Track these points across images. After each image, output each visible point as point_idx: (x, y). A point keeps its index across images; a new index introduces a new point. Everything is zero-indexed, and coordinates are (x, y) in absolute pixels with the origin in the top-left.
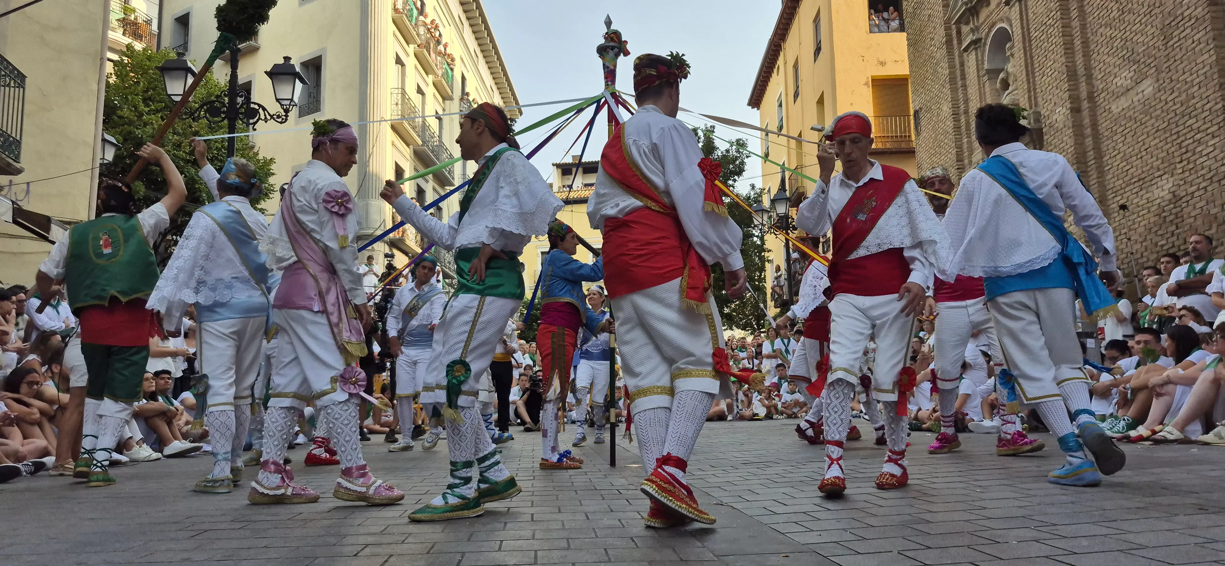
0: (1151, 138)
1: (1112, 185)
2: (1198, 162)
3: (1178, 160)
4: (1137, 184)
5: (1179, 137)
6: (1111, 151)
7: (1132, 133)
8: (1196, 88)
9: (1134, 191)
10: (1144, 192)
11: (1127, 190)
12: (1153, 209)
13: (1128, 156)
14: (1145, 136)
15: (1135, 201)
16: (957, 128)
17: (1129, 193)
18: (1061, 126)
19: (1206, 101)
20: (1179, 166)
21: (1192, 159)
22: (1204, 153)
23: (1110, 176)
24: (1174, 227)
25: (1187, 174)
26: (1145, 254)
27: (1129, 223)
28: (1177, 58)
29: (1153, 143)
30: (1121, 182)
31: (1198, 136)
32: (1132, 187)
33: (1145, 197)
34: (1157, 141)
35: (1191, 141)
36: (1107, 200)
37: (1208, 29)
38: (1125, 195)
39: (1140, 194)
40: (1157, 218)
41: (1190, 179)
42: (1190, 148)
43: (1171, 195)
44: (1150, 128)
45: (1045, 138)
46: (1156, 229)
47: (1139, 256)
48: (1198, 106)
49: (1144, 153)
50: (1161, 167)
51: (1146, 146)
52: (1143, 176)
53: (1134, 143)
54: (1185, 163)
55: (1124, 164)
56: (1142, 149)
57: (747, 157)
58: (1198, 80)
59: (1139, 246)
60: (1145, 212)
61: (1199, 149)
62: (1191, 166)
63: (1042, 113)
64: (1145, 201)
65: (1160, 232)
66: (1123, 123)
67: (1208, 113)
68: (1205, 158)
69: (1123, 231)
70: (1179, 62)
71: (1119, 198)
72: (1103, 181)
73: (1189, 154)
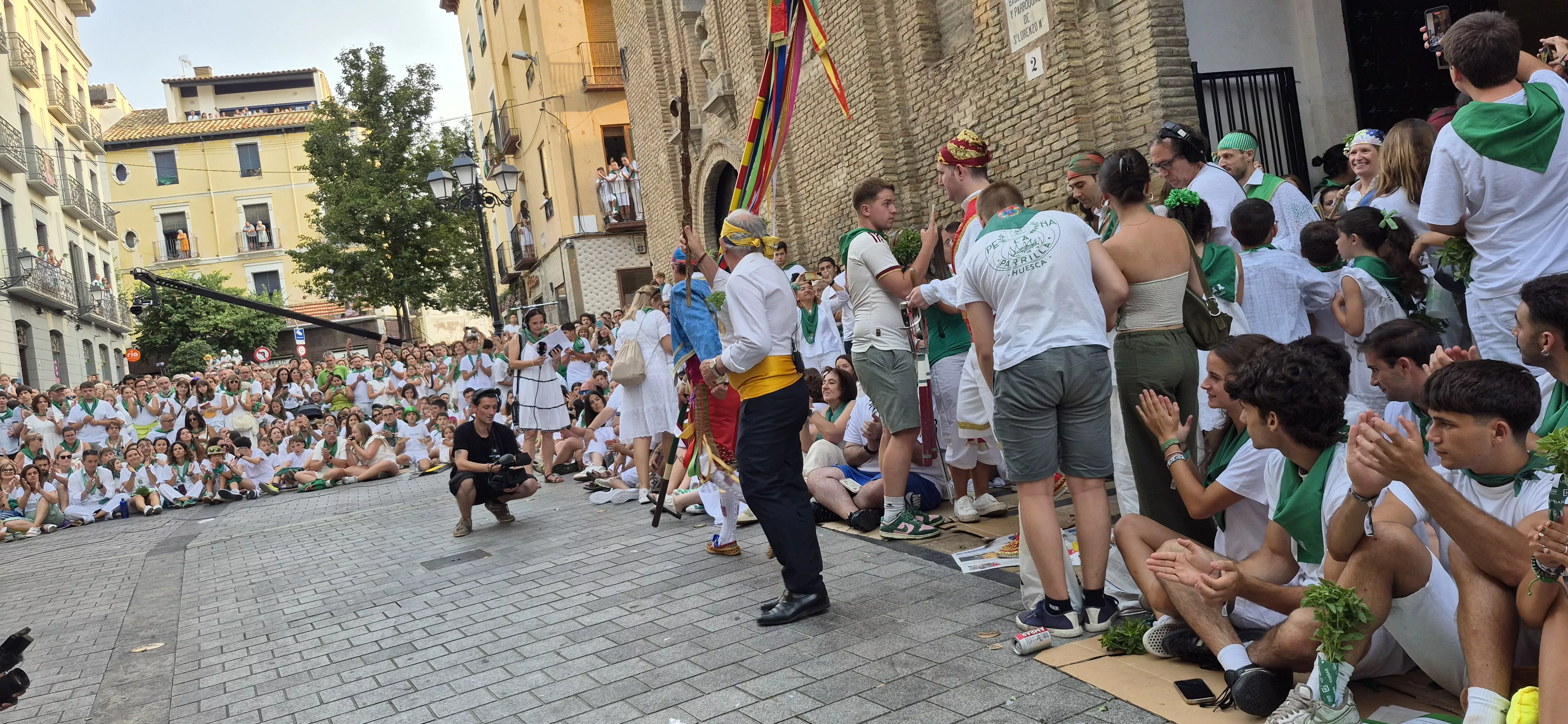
0: (827, 121)
1: (799, 169)
2: (860, 157)
3: (844, 152)
4: (819, 171)
5: (844, 126)
6: (796, 130)
7: (811, 113)
8: (853, 74)
9: (818, 177)
10: (824, 180)
11: (812, 175)
12: (833, 199)
13: (809, 139)
14: (822, 118)
15: (819, 189)
16: (660, 80)
17: (812, 180)
18: (750, 97)
19: (861, 90)
20: (846, 158)
21: (855, 152)
22: (864, 147)
23: (797, 159)
24: (849, 222)
25: (852, 167)
26: (830, 248)
27: (816, 213)
28: (838, 36)
29: (829, 127)
30: (806, 166)
31: (858, 128)
32: (814, 173)
33: (826, 185)
34: (832, 124)
35: (852, 133)
36: (796, 186)
37: (859, 9)
38: (811, 181)
39: (823, 181)
40: (836, 210)
41: (854, 174)
42: (853, 139)
43: (844, 188)
44: (825, 109)
45: (738, 108)
46: (836, 222)
47: (825, 249)
48: (856, 94)
49: (822, 137)
50: (837, 154)
51: (823, 129)
52: (823, 162)
53: (813, 123)
54: (850, 155)
55: (807, 146)
56: (821, 131)
57: (436, 89)
58: (853, 66)
59: (823, 239)
60: (827, 202)
61: (859, 143)
62: (854, 160)
63: (733, 76)
64: (826, 190)
65: (839, 226)
66: (804, 99)
67: (863, 104)
68: (864, 153)
69: (812, 221)
70: (838, 42)
71: (805, 184)
72: (791, 164)
73: (852, 147)
